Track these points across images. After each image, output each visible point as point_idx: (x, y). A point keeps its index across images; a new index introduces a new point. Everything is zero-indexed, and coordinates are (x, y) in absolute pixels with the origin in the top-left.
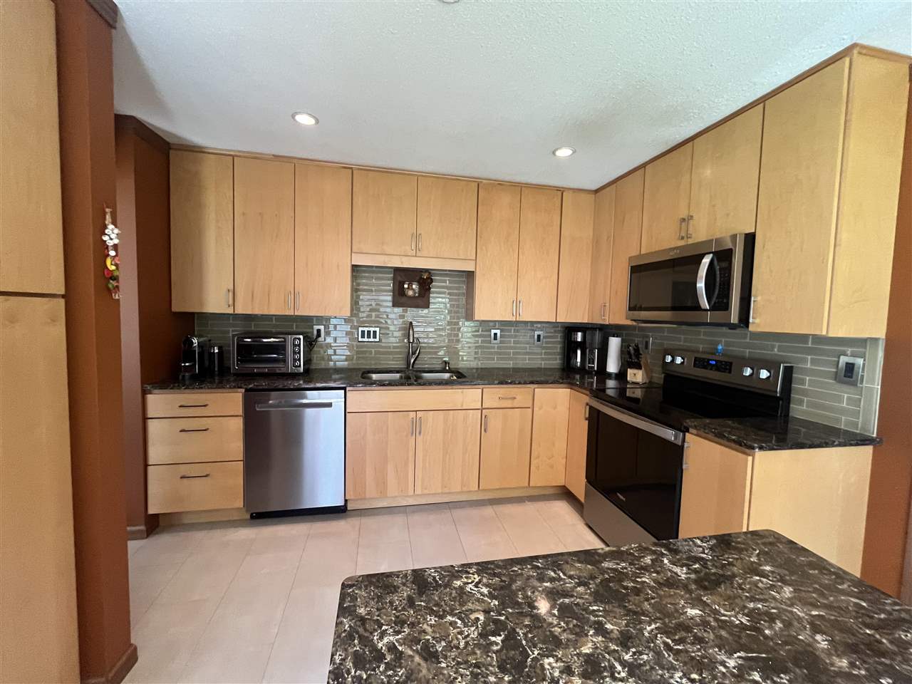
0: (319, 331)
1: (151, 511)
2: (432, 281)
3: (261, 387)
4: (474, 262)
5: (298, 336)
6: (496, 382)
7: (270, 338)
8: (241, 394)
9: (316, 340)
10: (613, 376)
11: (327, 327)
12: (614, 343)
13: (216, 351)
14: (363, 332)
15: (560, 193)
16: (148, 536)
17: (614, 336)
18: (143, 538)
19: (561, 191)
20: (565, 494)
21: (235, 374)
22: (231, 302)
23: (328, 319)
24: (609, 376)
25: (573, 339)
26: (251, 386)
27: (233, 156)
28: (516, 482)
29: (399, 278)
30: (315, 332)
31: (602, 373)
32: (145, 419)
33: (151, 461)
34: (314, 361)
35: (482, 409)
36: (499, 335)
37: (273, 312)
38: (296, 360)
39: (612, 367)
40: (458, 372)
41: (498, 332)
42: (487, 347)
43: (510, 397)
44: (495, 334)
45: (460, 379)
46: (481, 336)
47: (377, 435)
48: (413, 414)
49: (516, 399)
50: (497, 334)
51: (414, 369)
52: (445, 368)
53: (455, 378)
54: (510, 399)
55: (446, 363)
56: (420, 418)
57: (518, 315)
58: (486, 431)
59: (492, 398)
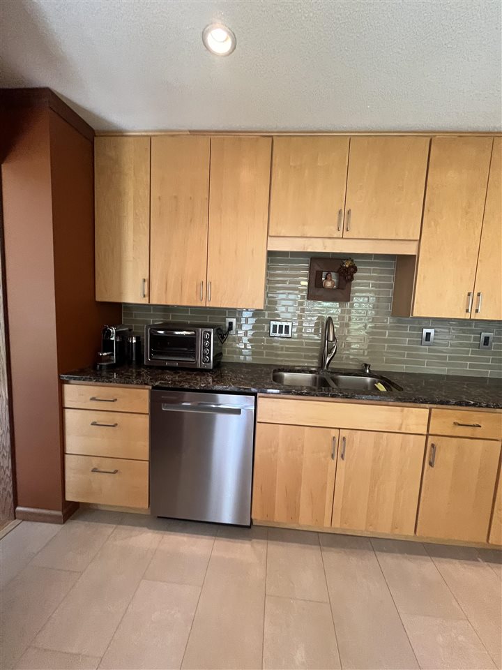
0: (231, 324)
1: (69, 498)
2: (356, 270)
3: (167, 386)
4: (417, 243)
5: (208, 330)
6: (453, 402)
7: (182, 331)
8: (148, 391)
9: (227, 333)
11: (238, 320)
13: (134, 341)
14: (275, 326)
16: (64, 522)
18: (60, 523)
21: (147, 367)
22: (146, 292)
23: (241, 311)
26: (157, 384)
27: (150, 137)
29: (317, 268)
30: (227, 325)
32: (62, 409)
33: (68, 450)
34: (225, 354)
35: (427, 436)
36: (432, 335)
37: (185, 303)
38: (205, 356)
40: (381, 377)
41: (432, 331)
42: (417, 349)
43: (472, 423)
44: (428, 334)
45: (391, 390)
46: (409, 335)
47: (290, 452)
48: (334, 433)
49: (480, 426)
50: (430, 333)
51: (329, 370)
52: (364, 371)
53: (381, 387)
54: (471, 426)
55: (366, 365)
56: (344, 438)
57: (474, 311)
58: (431, 464)
59: (444, 422)
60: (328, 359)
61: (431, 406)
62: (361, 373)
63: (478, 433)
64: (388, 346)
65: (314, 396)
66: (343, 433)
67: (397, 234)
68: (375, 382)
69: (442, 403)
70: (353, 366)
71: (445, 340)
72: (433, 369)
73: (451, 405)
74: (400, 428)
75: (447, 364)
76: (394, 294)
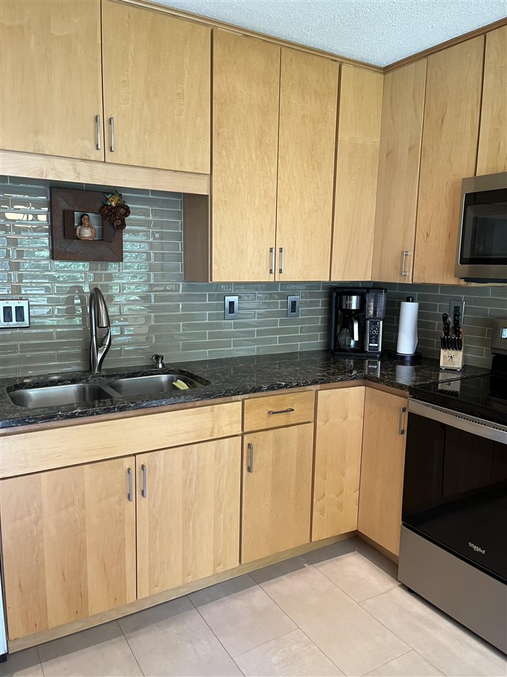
2: (128, 212)
4: (207, 178)
6: (265, 387)
10: (408, 359)
12: (409, 311)
15: (337, 65)
17: (408, 301)
19: (340, 62)
20: (357, 541)
24: (402, 359)
25: (344, 307)
28: (295, 539)
29: (64, 205)
31: (390, 355)
35: (242, 435)
36: (236, 304)
39: (406, 346)
40: (181, 371)
41: (235, 299)
42: (219, 326)
43: (285, 409)
44: (232, 303)
45: (195, 387)
46: (209, 307)
47: (63, 512)
48: (128, 462)
49: (293, 410)
50: (233, 302)
51: (103, 373)
52: (156, 366)
53: (181, 385)
54: (285, 411)
55: (157, 357)
56: (143, 467)
57: (277, 272)
58: (249, 470)
59: (258, 414)
60: (100, 356)
61: (243, 396)
62: (151, 370)
63: (292, 418)
64: (183, 325)
65: (92, 415)
66: (142, 459)
67: (181, 164)
68: (171, 381)
69: (254, 390)
70: (140, 362)
71: (251, 308)
72: (241, 350)
73: (263, 391)
74: (212, 433)
75: (256, 342)
76: (185, 248)
